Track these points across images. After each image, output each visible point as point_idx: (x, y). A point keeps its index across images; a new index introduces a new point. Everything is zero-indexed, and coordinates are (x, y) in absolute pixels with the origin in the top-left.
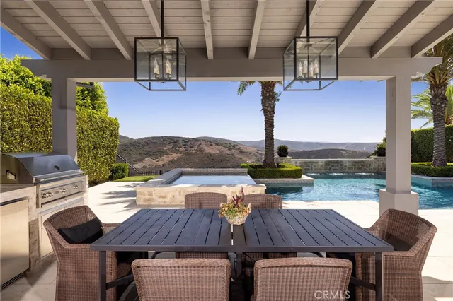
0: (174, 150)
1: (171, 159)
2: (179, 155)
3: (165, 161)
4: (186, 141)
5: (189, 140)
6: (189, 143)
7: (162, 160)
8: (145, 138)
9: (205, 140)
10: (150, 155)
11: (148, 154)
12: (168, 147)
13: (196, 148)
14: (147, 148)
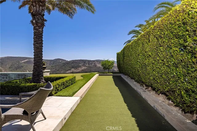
0: (84, 65)
1: (82, 69)
2: (86, 67)
3: (80, 70)
4: (89, 61)
5: (91, 61)
6: (90, 62)
7: (79, 70)
8: (72, 60)
9: (97, 61)
10: (74, 68)
11: (73, 67)
12: (81, 64)
13: (93, 64)
14: (73, 65)
